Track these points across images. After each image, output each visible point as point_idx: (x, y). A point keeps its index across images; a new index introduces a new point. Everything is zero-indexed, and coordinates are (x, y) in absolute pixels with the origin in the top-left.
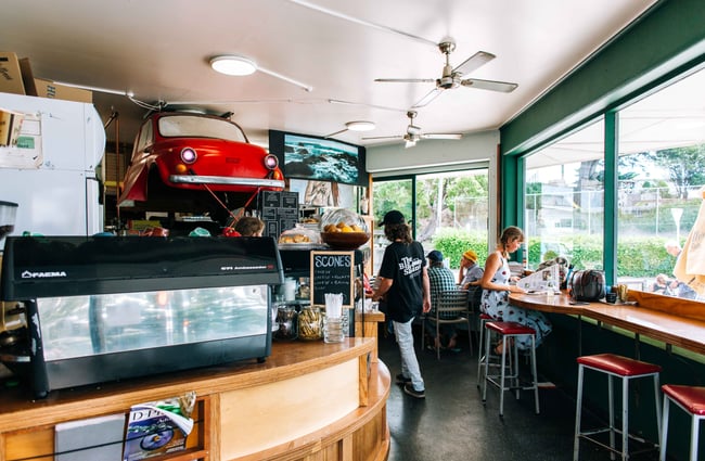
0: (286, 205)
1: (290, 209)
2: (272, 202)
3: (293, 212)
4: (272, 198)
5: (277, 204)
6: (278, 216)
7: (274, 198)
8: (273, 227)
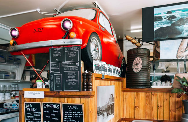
0: (68, 59)
1: (72, 62)
2: (57, 58)
3: (74, 64)
4: (57, 54)
5: (61, 59)
6: (62, 69)
7: (59, 54)
8: (58, 79)
